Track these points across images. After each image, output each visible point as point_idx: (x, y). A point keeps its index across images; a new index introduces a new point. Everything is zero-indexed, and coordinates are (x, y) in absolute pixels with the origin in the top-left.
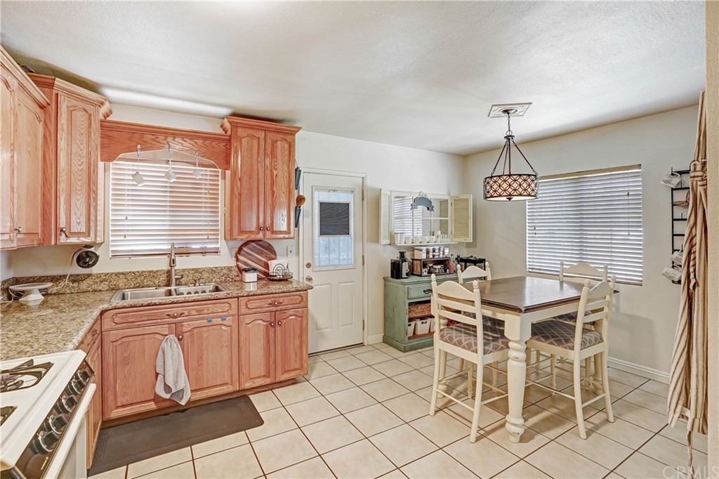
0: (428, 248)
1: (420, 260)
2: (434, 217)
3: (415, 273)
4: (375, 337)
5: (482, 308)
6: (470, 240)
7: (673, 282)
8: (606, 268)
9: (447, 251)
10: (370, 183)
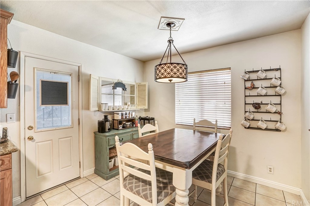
0: (122, 112)
1: (118, 120)
2: (128, 94)
3: (115, 128)
4: (89, 170)
5: (155, 161)
6: (146, 107)
7: (245, 128)
8: (216, 122)
9: (134, 113)
10: (84, 70)
